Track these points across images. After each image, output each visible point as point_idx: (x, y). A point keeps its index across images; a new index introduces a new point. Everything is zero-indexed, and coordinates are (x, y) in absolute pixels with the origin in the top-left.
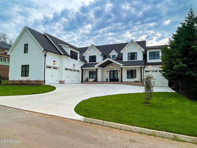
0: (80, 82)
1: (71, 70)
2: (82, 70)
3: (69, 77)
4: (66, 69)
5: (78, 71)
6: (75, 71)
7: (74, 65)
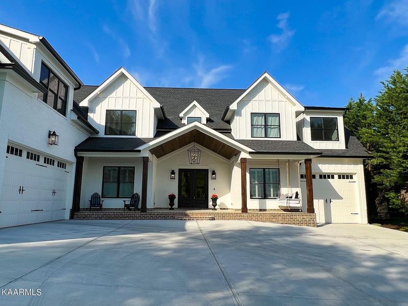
0: (67, 215)
1: (33, 156)
2: (80, 161)
3: (21, 190)
4: (13, 150)
5: (62, 165)
6: (49, 161)
7: (52, 134)
